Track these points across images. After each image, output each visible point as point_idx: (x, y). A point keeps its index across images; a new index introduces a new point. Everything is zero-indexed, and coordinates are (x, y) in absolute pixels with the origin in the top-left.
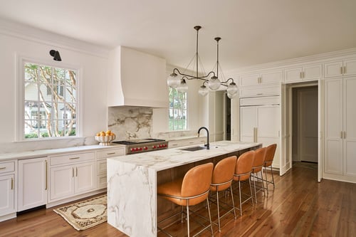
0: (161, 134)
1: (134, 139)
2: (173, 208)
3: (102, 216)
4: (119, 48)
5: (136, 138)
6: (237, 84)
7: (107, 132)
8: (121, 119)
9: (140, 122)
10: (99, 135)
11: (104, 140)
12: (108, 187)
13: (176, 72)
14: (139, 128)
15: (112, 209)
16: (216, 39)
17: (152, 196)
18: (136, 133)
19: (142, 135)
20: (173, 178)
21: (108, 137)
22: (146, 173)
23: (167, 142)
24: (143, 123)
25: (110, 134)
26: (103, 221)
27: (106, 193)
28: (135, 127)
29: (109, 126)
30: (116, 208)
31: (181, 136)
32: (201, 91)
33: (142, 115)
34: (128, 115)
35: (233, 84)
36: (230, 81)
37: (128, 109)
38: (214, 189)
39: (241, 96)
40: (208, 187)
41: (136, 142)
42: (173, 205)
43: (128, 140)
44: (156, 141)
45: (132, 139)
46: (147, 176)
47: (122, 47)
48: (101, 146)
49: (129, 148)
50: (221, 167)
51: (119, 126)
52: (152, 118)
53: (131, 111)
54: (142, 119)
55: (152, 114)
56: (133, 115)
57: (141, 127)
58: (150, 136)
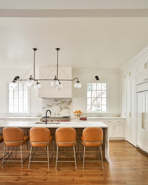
1: (58, 116)
8: (50, 105)
19: (64, 114)
28: (59, 109)
29: (43, 108)
34: (54, 102)
37: (54, 99)
43: (54, 116)
52: (71, 104)
53: (56, 100)
54: (63, 105)
55: (71, 102)
56: (57, 103)
57: (63, 109)
58: (70, 115)
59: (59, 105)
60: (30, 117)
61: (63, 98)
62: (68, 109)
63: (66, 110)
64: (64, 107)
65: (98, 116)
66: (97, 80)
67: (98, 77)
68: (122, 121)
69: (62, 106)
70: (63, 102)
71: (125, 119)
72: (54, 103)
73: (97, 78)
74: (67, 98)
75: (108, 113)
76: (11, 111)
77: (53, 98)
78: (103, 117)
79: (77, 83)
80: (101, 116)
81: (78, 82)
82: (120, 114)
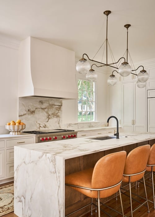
0: (70, 125)
1: (44, 129)
2: (82, 199)
3: (9, 206)
4: (29, 38)
5: (46, 129)
6: (147, 71)
7: (17, 121)
8: (32, 110)
9: (50, 113)
10: (9, 124)
11: (14, 129)
12: (15, 175)
13: (85, 57)
14: (49, 118)
15: (18, 199)
16: (125, 26)
17: (59, 187)
18: (47, 124)
19: (52, 126)
20: (82, 166)
21: (18, 127)
22: (54, 161)
23: (76, 133)
24: (53, 114)
25: (20, 123)
26: (10, 211)
27: (13, 182)
28: (46, 117)
29: (20, 116)
30: (22, 198)
31: (90, 127)
32: (110, 81)
33: (52, 106)
35: (144, 71)
36: (141, 69)
38: (126, 179)
39: (148, 88)
40: (120, 177)
41: (46, 132)
42: (82, 196)
43: (38, 130)
44: (65, 131)
45: (42, 129)
46: (55, 165)
47: (32, 37)
48: (12, 135)
49: (39, 137)
50: (134, 156)
51: (30, 117)
52: (62, 109)
53: (41, 101)
54: (51, 110)
55: (61, 105)
56: (43, 106)
57: (51, 118)
58: (60, 127)
59: (46, 110)
61: (52, 99)
62: (58, 116)
63: (55, 119)
72: (39, 106)
74: (56, 100)
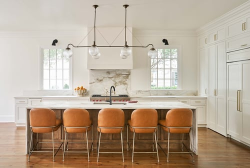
4: (87, 29)
8: (100, 79)
14: (116, 85)
23: (129, 99)
29: (90, 83)
37: (106, 72)
39: (228, 50)
51: (98, 84)
52: (129, 77)
53: (108, 72)
54: (119, 78)
55: (129, 74)
56: (110, 76)
57: (118, 85)
58: (128, 93)
59: (113, 79)
60: (73, 95)
61: (119, 70)
62: (125, 84)
63: (123, 86)
64: (120, 82)
65: (167, 95)
66: (165, 44)
67: (167, 40)
68: (203, 102)
69: (117, 81)
70: (119, 75)
71: (207, 98)
72: (106, 76)
73: (165, 42)
74: (124, 70)
75: (181, 90)
76: (46, 87)
77: (105, 70)
78: (174, 95)
79: (151, 51)
80: (171, 95)
81: (153, 49)
82: (197, 92)
